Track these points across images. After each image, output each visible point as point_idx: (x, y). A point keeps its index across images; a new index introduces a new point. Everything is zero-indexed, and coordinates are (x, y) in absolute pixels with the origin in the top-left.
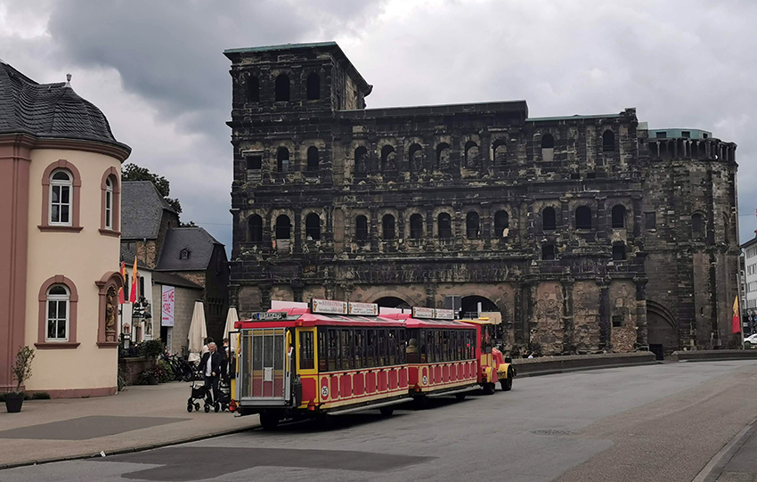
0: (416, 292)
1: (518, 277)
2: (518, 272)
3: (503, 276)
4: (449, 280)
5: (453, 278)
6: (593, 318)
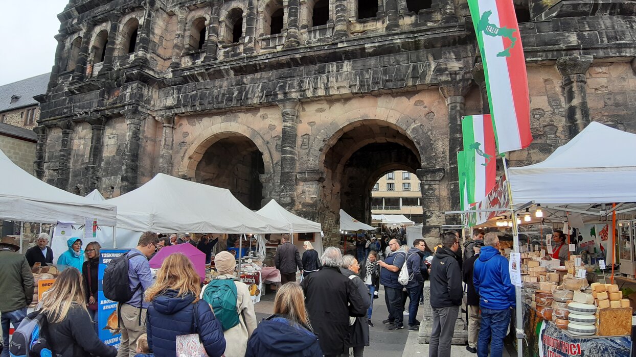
0: (268, 122)
1: (456, 73)
2: (455, 65)
3: (424, 74)
4: (321, 92)
5: (327, 89)
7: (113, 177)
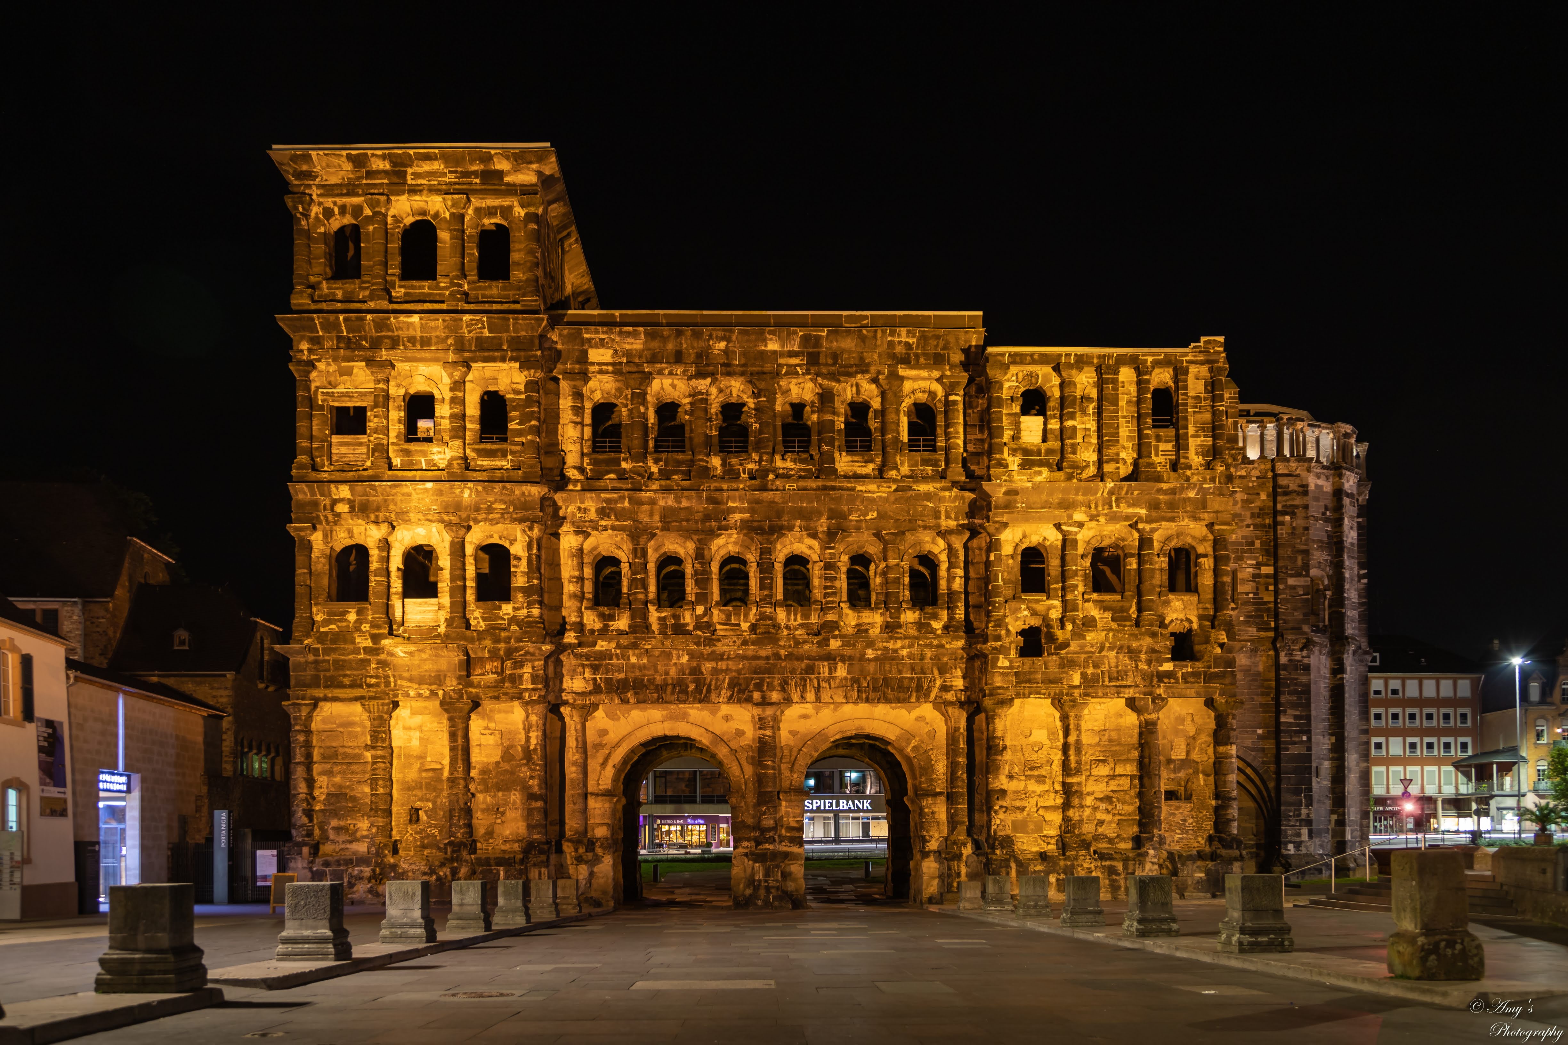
0: (732, 725)
1: (961, 693)
2: (961, 683)
3: (929, 690)
6: (1125, 782)
7: (500, 794)
